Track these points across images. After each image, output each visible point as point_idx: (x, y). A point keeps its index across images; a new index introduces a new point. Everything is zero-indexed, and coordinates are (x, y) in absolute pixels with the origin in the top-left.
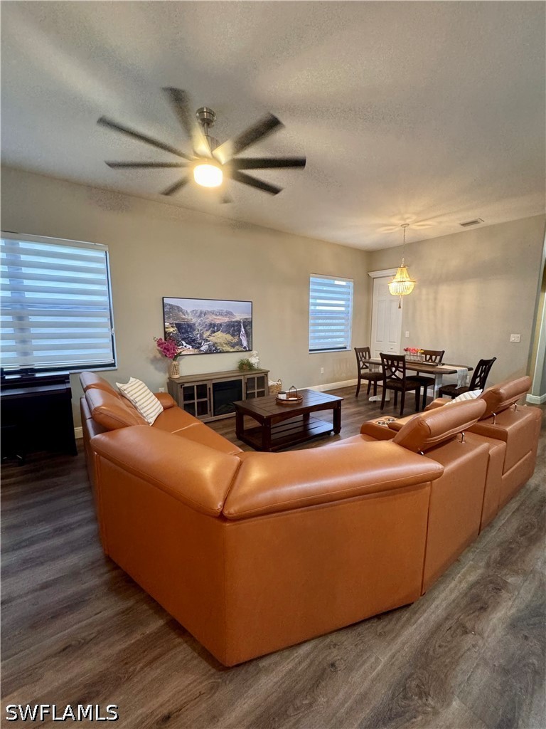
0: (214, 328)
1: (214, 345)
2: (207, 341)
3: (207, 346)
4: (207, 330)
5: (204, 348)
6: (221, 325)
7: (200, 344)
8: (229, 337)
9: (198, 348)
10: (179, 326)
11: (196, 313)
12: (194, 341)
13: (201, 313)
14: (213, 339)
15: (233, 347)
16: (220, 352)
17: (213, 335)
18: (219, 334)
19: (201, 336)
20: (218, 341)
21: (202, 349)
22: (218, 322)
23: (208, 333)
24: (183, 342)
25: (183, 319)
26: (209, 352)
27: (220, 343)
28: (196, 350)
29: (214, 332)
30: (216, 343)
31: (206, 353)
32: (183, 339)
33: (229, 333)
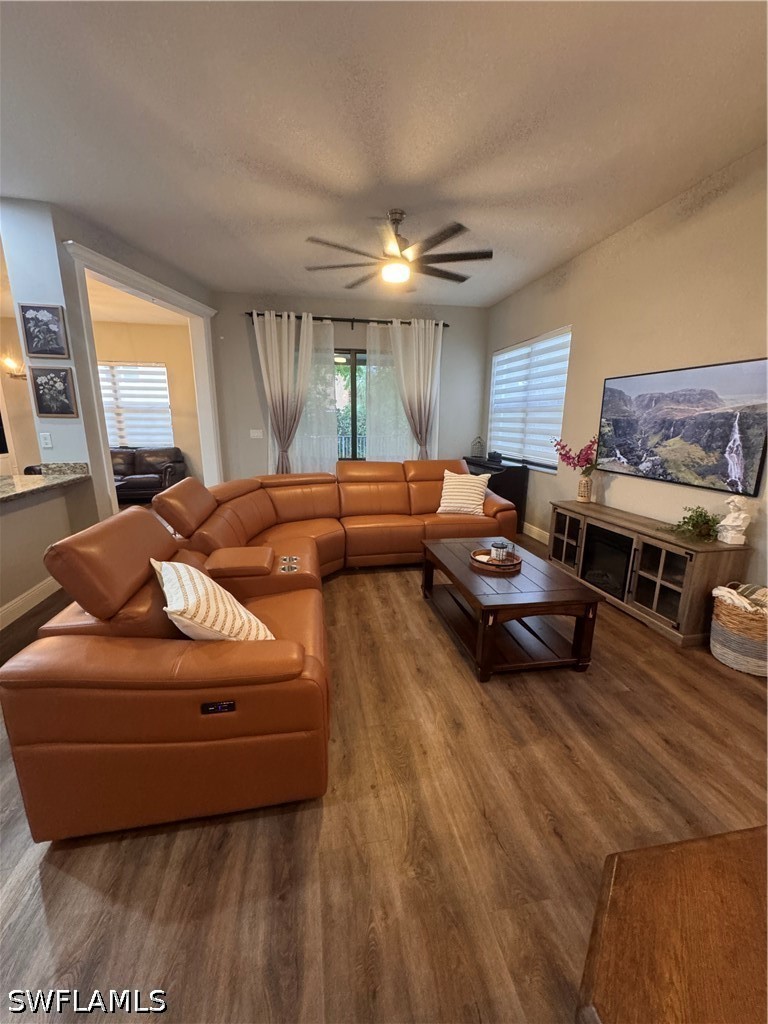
0: (668, 429)
1: (662, 464)
2: (652, 454)
3: (649, 464)
4: (655, 433)
5: (645, 466)
6: (683, 423)
7: (640, 457)
8: (697, 452)
9: (637, 464)
10: (616, 424)
11: (643, 401)
12: (632, 450)
13: (651, 400)
14: (663, 452)
15: (702, 475)
16: (671, 481)
17: (665, 443)
18: (675, 443)
19: (644, 443)
20: (671, 457)
21: (641, 467)
22: (679, 416)
23: (655, 440)
24: (618, 452)
25: (625, 412)
26: (650, 476)
27: (675, 462)
28: (632, 468)
29: (667, 437)
30: (666, 461)
31: (645, 477)
32: (619, 446)
33: (698, 441)
